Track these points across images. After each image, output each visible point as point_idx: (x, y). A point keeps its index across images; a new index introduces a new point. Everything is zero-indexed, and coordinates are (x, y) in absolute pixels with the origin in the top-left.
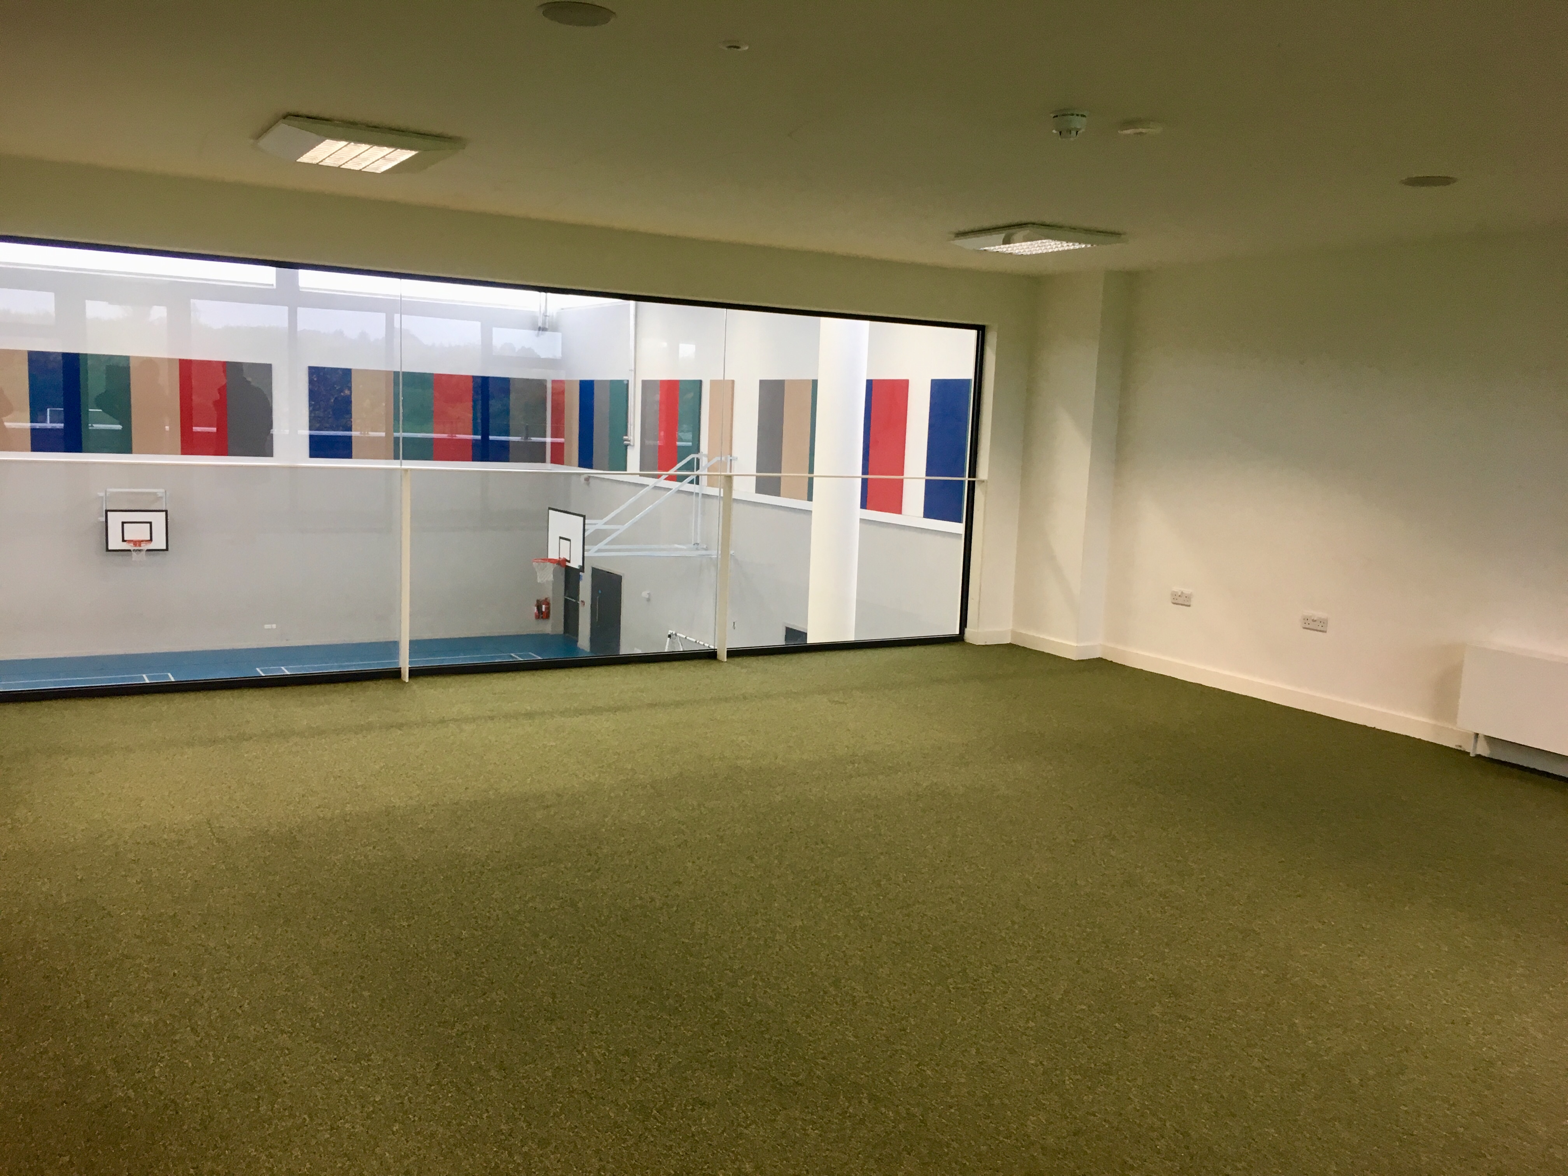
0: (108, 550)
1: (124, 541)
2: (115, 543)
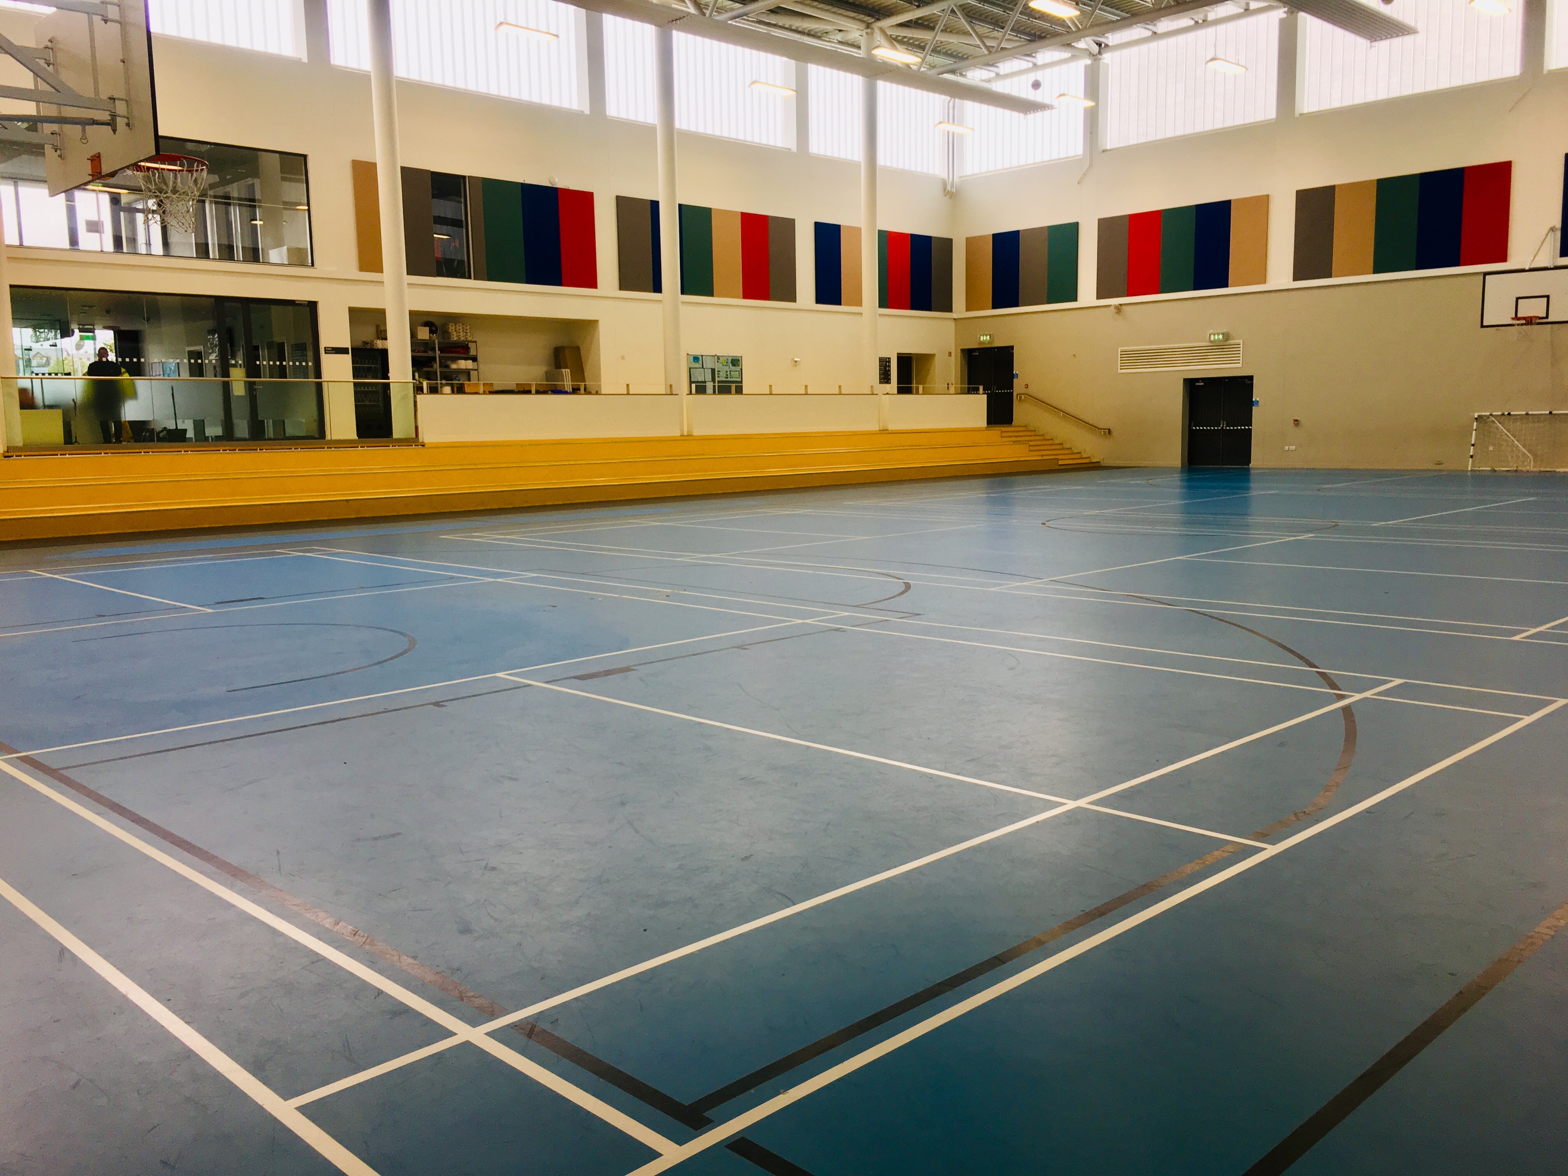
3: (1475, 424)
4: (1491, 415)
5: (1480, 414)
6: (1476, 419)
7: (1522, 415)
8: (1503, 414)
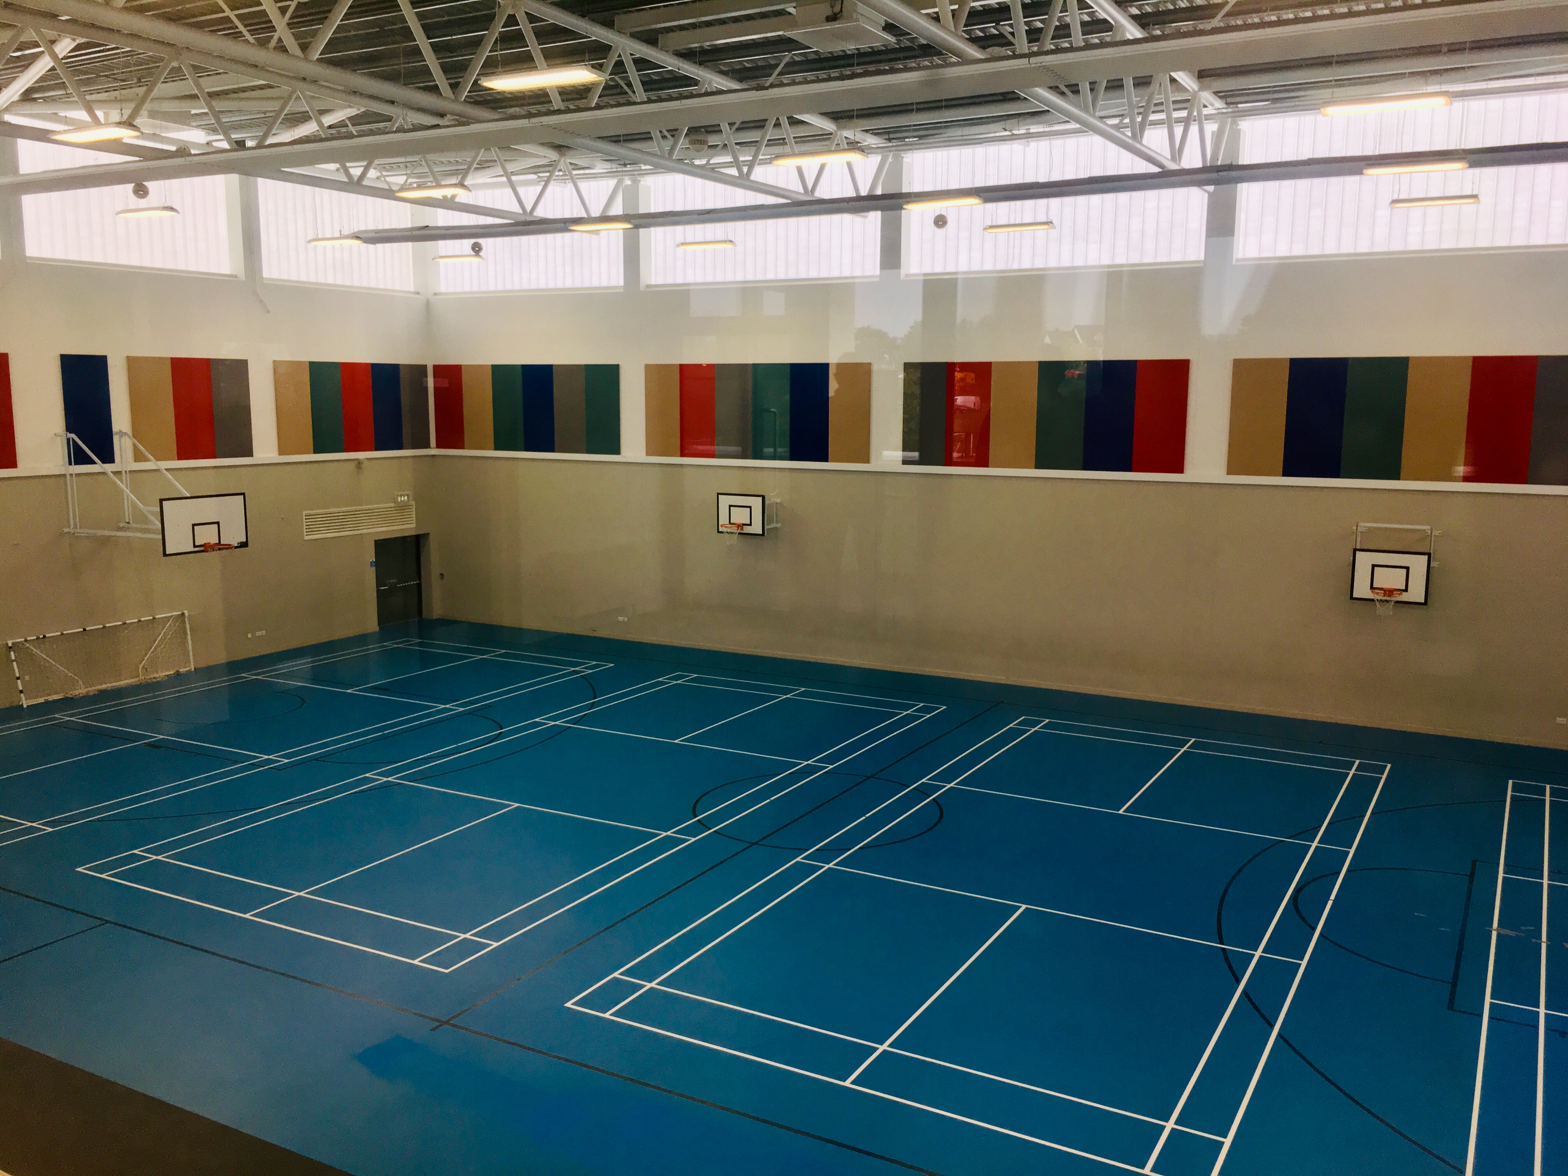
0: (1352, 598)
1: (1372, 587)
2: (1362, 590)
3: (12, 653)
4: (26, 641)
5: (14, 641)
6: (11, 648)
7: (57, 636)
8: (38, 638)
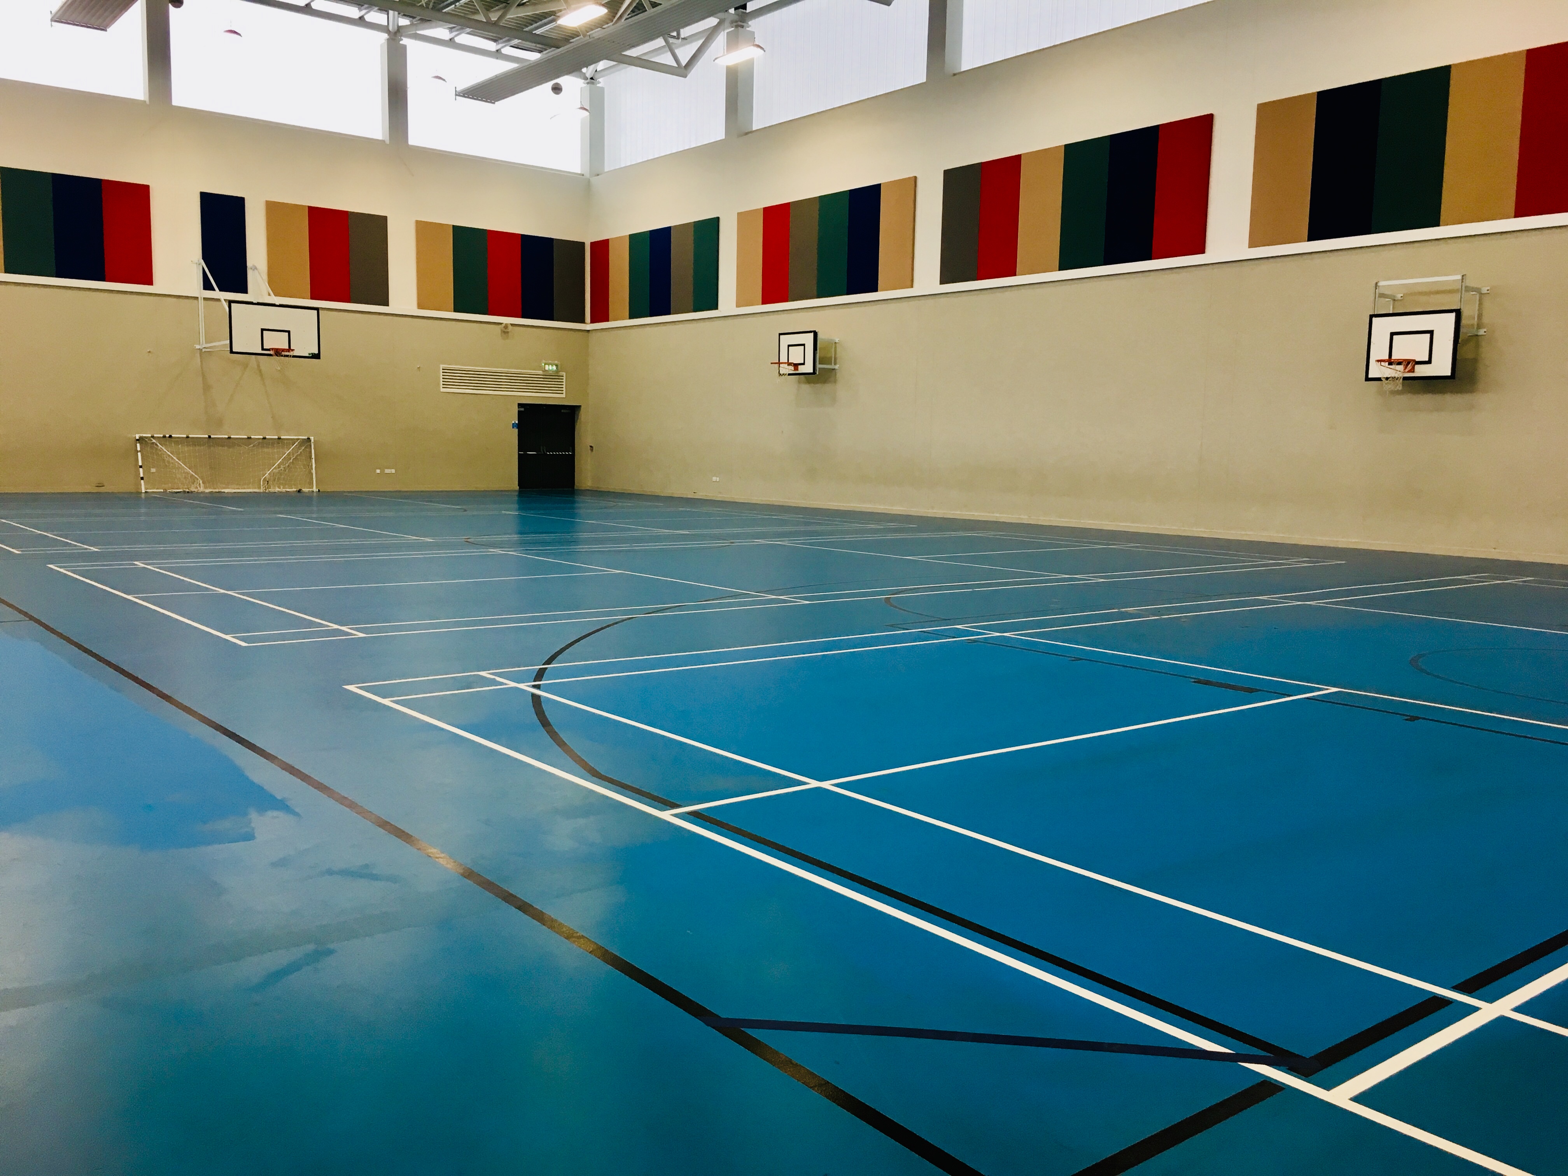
0: (1367, 379)
3: (138, 445)
4: (153, 437)
5: (141, 435)
6: (137, 440)
7: (183, 438)
8: (164, 437)
